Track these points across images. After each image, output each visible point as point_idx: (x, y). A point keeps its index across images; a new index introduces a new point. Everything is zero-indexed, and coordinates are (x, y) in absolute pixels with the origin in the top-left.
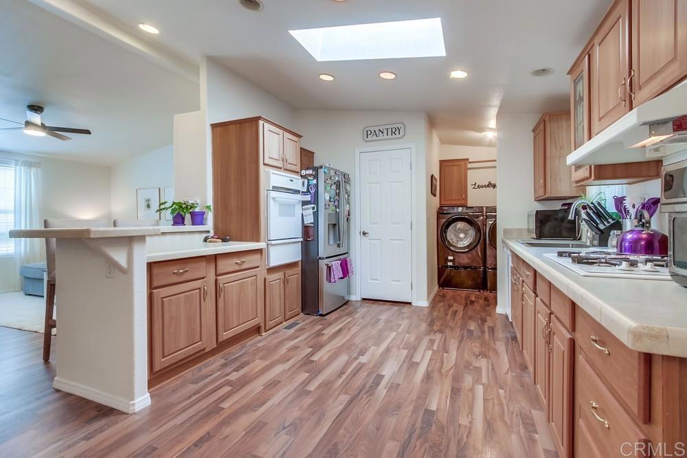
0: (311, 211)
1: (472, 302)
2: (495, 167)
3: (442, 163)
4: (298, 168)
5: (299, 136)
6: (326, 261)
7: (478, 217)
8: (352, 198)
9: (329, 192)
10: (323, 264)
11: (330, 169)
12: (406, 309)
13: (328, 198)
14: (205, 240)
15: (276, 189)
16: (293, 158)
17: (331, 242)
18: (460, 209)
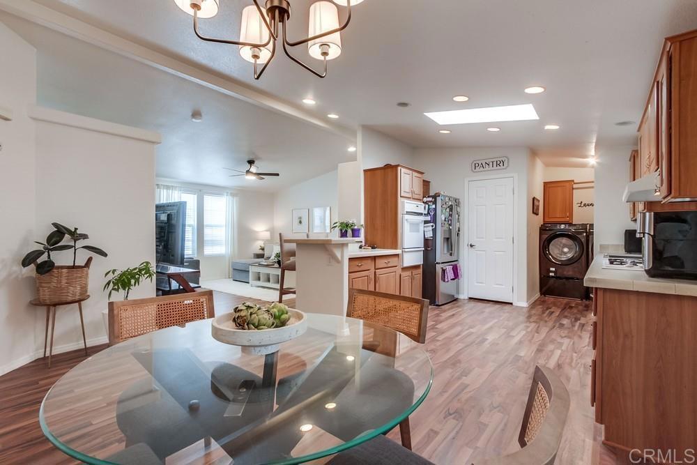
0: (431, 228)
1: (571, 307)
2: (592, 187)
3: (546, 184)
4: (421, 197)
5: (422, 173)
6: (441, 266)
7: (582, 233)
8: (461, 218)
9: (445, 214)
10: (439, 268)
11: (445, 196)
12: (507, 307)
13: (444, 219)
14: (361, 247)
15: (408, 213)
16: (418, 189)
17: (446, 252)
18: (563, 226)
